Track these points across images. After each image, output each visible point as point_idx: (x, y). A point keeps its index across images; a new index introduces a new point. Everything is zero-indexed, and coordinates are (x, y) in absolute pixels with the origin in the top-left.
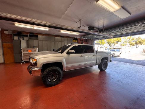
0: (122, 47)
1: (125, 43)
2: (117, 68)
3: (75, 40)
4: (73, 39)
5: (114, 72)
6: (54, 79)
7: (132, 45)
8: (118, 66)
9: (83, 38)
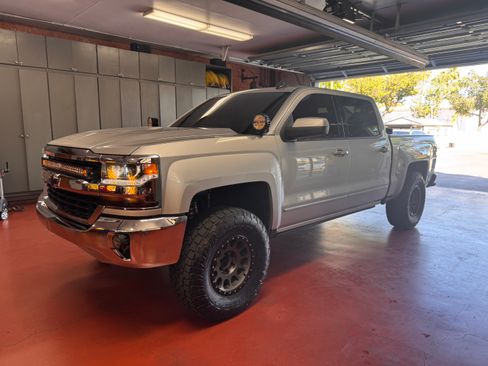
0: (422, 121)
1: (432, 101)
2: (454, 212)
3: (217, 72)
4: (208, 69)
5: (456, 230)
6: (234, 278)
7: (462, 110)
8: (453, 206)
9: (266, 61)
